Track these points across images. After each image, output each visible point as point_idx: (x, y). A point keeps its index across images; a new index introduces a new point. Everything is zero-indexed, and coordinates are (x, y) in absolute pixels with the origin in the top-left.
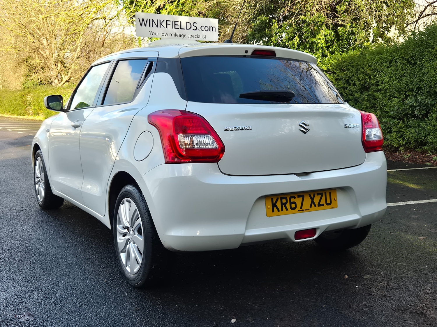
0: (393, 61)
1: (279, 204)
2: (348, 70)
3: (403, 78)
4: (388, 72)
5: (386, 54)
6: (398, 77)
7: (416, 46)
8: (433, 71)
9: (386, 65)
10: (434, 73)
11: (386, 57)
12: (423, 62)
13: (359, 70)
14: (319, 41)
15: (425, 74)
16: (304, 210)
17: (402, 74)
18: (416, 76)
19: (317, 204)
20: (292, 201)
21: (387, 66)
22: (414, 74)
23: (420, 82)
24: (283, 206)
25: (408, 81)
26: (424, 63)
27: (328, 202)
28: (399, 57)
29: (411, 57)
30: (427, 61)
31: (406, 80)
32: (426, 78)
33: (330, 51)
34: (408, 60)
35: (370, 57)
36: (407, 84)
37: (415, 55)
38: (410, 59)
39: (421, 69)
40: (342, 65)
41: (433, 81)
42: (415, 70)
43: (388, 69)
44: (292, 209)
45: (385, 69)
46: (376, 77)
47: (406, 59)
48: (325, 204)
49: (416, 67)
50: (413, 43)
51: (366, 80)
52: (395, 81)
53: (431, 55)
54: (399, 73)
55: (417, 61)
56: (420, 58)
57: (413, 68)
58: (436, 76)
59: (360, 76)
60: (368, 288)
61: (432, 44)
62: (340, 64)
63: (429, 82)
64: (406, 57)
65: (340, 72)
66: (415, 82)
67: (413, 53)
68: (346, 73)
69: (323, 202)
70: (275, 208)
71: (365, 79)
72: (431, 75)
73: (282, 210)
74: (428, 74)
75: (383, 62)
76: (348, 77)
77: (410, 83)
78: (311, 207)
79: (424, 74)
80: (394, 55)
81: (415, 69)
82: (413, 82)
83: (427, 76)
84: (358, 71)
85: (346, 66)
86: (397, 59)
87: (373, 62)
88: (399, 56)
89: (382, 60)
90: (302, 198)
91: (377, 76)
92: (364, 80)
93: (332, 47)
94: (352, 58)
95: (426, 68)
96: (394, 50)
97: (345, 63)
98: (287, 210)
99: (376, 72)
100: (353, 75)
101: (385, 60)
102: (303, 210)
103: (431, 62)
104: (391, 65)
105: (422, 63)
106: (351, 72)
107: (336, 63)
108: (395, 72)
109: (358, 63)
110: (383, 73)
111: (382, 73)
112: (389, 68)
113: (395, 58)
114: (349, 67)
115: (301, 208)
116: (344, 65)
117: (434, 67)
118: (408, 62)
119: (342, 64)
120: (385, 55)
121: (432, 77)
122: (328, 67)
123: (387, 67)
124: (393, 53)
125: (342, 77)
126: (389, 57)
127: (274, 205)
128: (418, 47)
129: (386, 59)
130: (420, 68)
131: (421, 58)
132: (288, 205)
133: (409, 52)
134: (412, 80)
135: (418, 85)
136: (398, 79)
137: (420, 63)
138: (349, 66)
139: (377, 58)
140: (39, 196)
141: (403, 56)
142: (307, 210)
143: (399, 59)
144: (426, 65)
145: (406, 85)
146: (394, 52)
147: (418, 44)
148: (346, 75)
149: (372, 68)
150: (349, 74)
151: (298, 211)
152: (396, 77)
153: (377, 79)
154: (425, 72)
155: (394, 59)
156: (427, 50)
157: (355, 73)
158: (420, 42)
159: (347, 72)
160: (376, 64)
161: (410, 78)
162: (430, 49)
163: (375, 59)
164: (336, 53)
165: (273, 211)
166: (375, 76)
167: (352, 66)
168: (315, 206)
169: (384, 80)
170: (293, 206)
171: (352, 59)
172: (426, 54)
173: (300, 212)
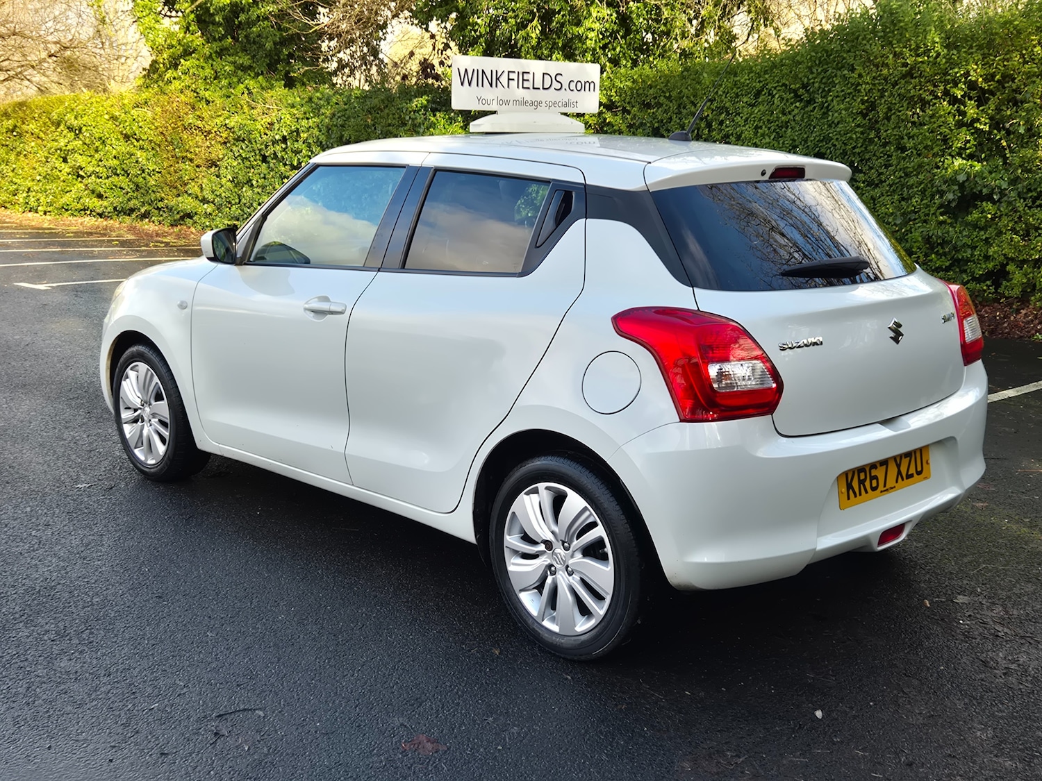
0: (763, 93)
1: (855, 484)
2: (659, 105)
3: (785, 132)
4: (753, 116)
5: (748, 76)
6: (775, 129)
7: (815, 62)
8: (851, 120)
9: (746, 102)
10: (853, 125)
11: (748, 82)
12: (830, 98)
13: (684, 108)
14: (591, 35)
15: (834, 126)
17: (782, 122)
18: (814, 127)
19: (904, 475)
21: (748, 103)
22: (809, 125)
23: (822, 141)
24: (862, 485)
25: (796, 138)
26: (832, 100)
27: (919, 469)
28: (777, 84)
29: (804, 86)
30: (837, 97)
31: (792, 135)
32: (836, 135)
33: (610, 56)
34: (795, 91)
35: (712, 80)
36: (794, 144)
37: (813, 83)
38: (801, 90)
39: (825, 114)
40: (645, 94)
41: (851, 141)
42: (810, 115)
43: (753, 110)
44: (874, 489)
45: (745, 109)
46: (724, 125)
47: (791, 91)
48: (915, 474)
49: (815, 108)
50: (809, 57)
51: (701, 130)
52: (766, 137)
53: (848, 84)
54: (775, 119)
55: (816, 96)
56: (824, 90)
57: (806, 109)
58: (857, 130)
59: (687, 121)
60: (981, 623)
61: (851, 61)
62: (641, 91)
63: (843, 143)
64: (793, 86)
65: (640, 110)
66: (811, 141)
67: (808, 78)
68: (653, 112)
69: (912, 471)
70: (851, 492)
71: (698, 130)
72: (848, 128)
73: (860, 495)
74: (840, 126)
75: (740, 94)
76: (658, 122)
77: (801, 142)
78: (897, 482)
79: (830, 126)
80: (766, 80)
81: (812, 113)
82: (806, 141)
83: (838, 130)
84: (682, 110)
85: (655, 98)
86: (773, 89)
87: (717, 92)
88: (778, 82)
89: (739, 90)
90: (885, 466)
91: (728, 123)
92: (696, 131)
93: (614, 49)
94: (667, 79)
95: (836, 112)
96: (766, 69)
97: (651, 91)
98: (866, 492)
99: (723, 115)
100: (671, 119)
101: (746, 88)
102: (887, 490)
103: (847, 100)
104: (760, 100)
105: (826, 102)
106: (666, 111)
107: (631, 89)
108: (768, 117)
109: (681, 91)
110: (742, 117)
111: (739, 119)
112: (755, 108)
113: (769, 86)
114: (662, 100)
115: (885, 486)
116: (650, 94)
117: (854, 111)
118: (797, 96)
119: (646, 92)
120: (746, 77)
121: (848, 133)
122: (612, 96)
123: (750, 105)
124: (765, 74)
125: (644, 121)
126: (755, 82)
127: (849, 487)
128: (819, 64)
129: (747, 86)
130: (823, 110)
131: (826, 89)
132: (867, 484)
133: (800, 76)
134: (805, 136)
135: (817, 149)
136: (774, 134)
137: (824, 100)
138: (662, 98)
139: (727, 83)
140: (138, 453)
141: (787, 83)
142: (892, 488)
143: (777, 88)
144: (836, 107)
145: (791, 148)
146: (766, 72)
147: (820, 60)
148: (654, 116)
149: (715, 105)
150: (660, 114)
151: (881, 492)
152: (769, 128)
153: (728, 129)
154: (833, 122)
155: (767, 89)
156: (839, 73)
157: (676, 114)
158: (825, 55)
159: (657, 111)
160: (724, 95)
161: (800, 132)
162: (846, 72)
163: (724, 86)
164: (624, 64)
165: (849, 498)
166: (721, 123)
167: (669, 98)
168: (903, 479)
169: (742, 133)
170: (874, 484)
171: (668, 81)
172: (836, 82)
173: (883, 493)
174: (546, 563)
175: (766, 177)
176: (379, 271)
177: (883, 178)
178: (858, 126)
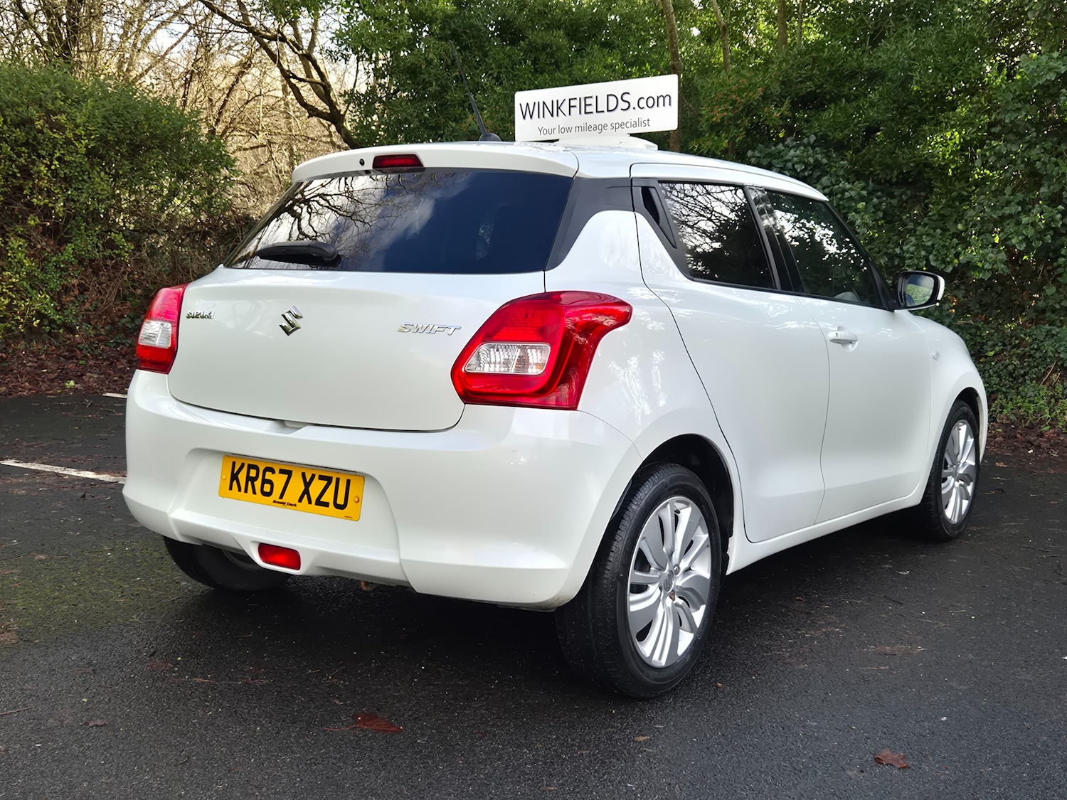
1: (242, 477)
16: (285, 503)
19: (314, 498)
20: (266, 478)
24: (250, 482)
27: (341, 501)
44: (263, 493)
48: (331, 504)
69: (329, 497)
70: (235, 482)
73: (246, 491)
78: (300, 500)
90: (287, 476)
98: (254, 492)
102: (283, 503)
115: (281, 497)
127: (234, 477)
132: (258, 484)
142: (291, 505)
151: (274, 501)
165: (231, 488)
168: (310, 502)
170: (267, 488)
173: (277, 504)
175: (368, 167)
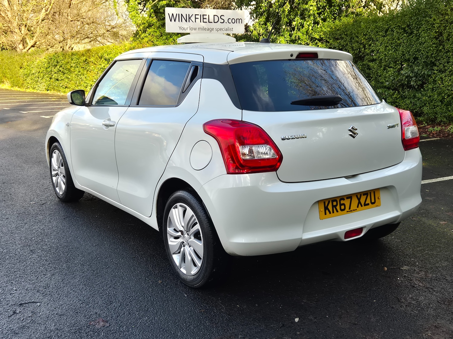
0: (389, 30)
1: (330, 207)
2: (342, 38)
3: (399, 48)
4: (384, 41)
5: (382, 23)
6: (394, 47)
7: (413, 14)
8: (430, 41)
9: (381, 35)
10: (431, 43)
11: (382, 25)
12: (420, 31)
13: (353, 39)
14: (311, 8)
15: (422, 44)
17: (398, 43)
18: (413, 45)
19: (363, 204)
20: (341, 203)
21: (382, 35)
22: (411, 44)
23: (417, 52)
24: (334, 208)
25: (404, 51)
26: (421, 32)
27: (373, 201)
28: (395, 26)
29: (408, 26)
30: (424, 30)
31: (402, 49)
32: (423, 48)
33: (322, 17)
34: (404, 29)
35: (366, 26)
36: (403, 54)
37: (412, 24)
38: (406, 28)
39: (418, 39)
40: (335, 34)
41: (430, 51)
42: (411, 40)
43: (384, 38)
44: (342, 210)
45: (381, 38)
46: (371, 46)
47: (402, 29)
48: (370, 204)
49: (413, 36)
50: (410, 12)
51: (361, 49)
52: (391, 51)
53: (429, 24)
54: (395, 42)
55: (414, 30)
56: (417, 28)
57: (409, 37)
58: (433, 46)
59: (354, 45)
61: (430, 13)
62: (334, 32)
63: (426, 52)
64: (403, 26)
65: (334, 41)
66: (412, 52)
67: (410, 22)
68: (340, 42)
69: (368, 201)
70: (327, 211)
71: (360, 49)
72: (429, 45)
73: (333, 212)
74: (425, 44)
75: (378, 31)
76: (342, 46)
77: (407, 53)
78: (358, 207)
79: (420, 44)
80: (390, 24)
81: (412, 39)
82: (409, 52)
83: (424, 46)
84: (352, 40)
85: (340, 35)
86: (393, 28)
87: (368, 31)
88: (396, 25)
89: (378, 29)
90: (350, 199)
91: (373, 45)
92: (359, 49)
93: (324, 14)
94: (346, 26)
95: (423, 37)
96: (390, 19)
97: (338, 32)
98: (337, 211)
99: (371, 42)
100: (347, 44)
101: (381, 28)
102: (351, 211)
103: (429, 32)
104: (387, 34)
105: (419, 33)
106: (345, 41)
107: (329, 31)
108: (391, 42)
109: (352, 32)
110: (379, 42)
111: (378, 43)
112: (385, 37)
113: (391, 27)
114: (343, 36)
115: (350, 209)
116: (338, 34)
117: (432, 37)
118: (405, 31)
119: (336, 33)
120: (381, 23)
121: (429, 47)
122: (321, 35)
123: (383, 36)
124: (389, 21)
125: (335, 46)
126: (385, 25)
127: (326, 208)
128: (415, 15)
129: (382, 27)
130: (417, 37)
131: (418, 27)
132: (338, 207)
133: (406, 21)
134: (409, 50)
135: (414, 56)
136: (394, 49)
137: (417, 32)
138: (343, 35)
139: (373, 27)
140: (57, 189)
141: (400, 25)
142: (354, 210)
143: (396, 28)
144: (423, 35)
145: (402, 55)
146: (390, 20)
147: (415, 13)
148: (340, 44)
149: (367, 37)
151: (347, 212)
152: (392, 47)
153: (373, 48)
154: (422, 42)
155: (391, 28)
156: (424, 19)
157: (350, 42)
158: (418, 11)
159: (341, 41)
160: (371, 32)
161: (406, 48)
162: (428, 18)
163: (371, 28)
164: (329, 20)
165: (326, 214)
166: (370, 45)
167: (346, 35)
168: (362, 206)
169: (379, 49)
170: (343, 207)
171: (346, 27)
172: (423, 23)
173: (348, 212)
174: (181, 241)
175: (294, 57)
176: (129, 106)
177: (446, 68)
178: (434, 44)
